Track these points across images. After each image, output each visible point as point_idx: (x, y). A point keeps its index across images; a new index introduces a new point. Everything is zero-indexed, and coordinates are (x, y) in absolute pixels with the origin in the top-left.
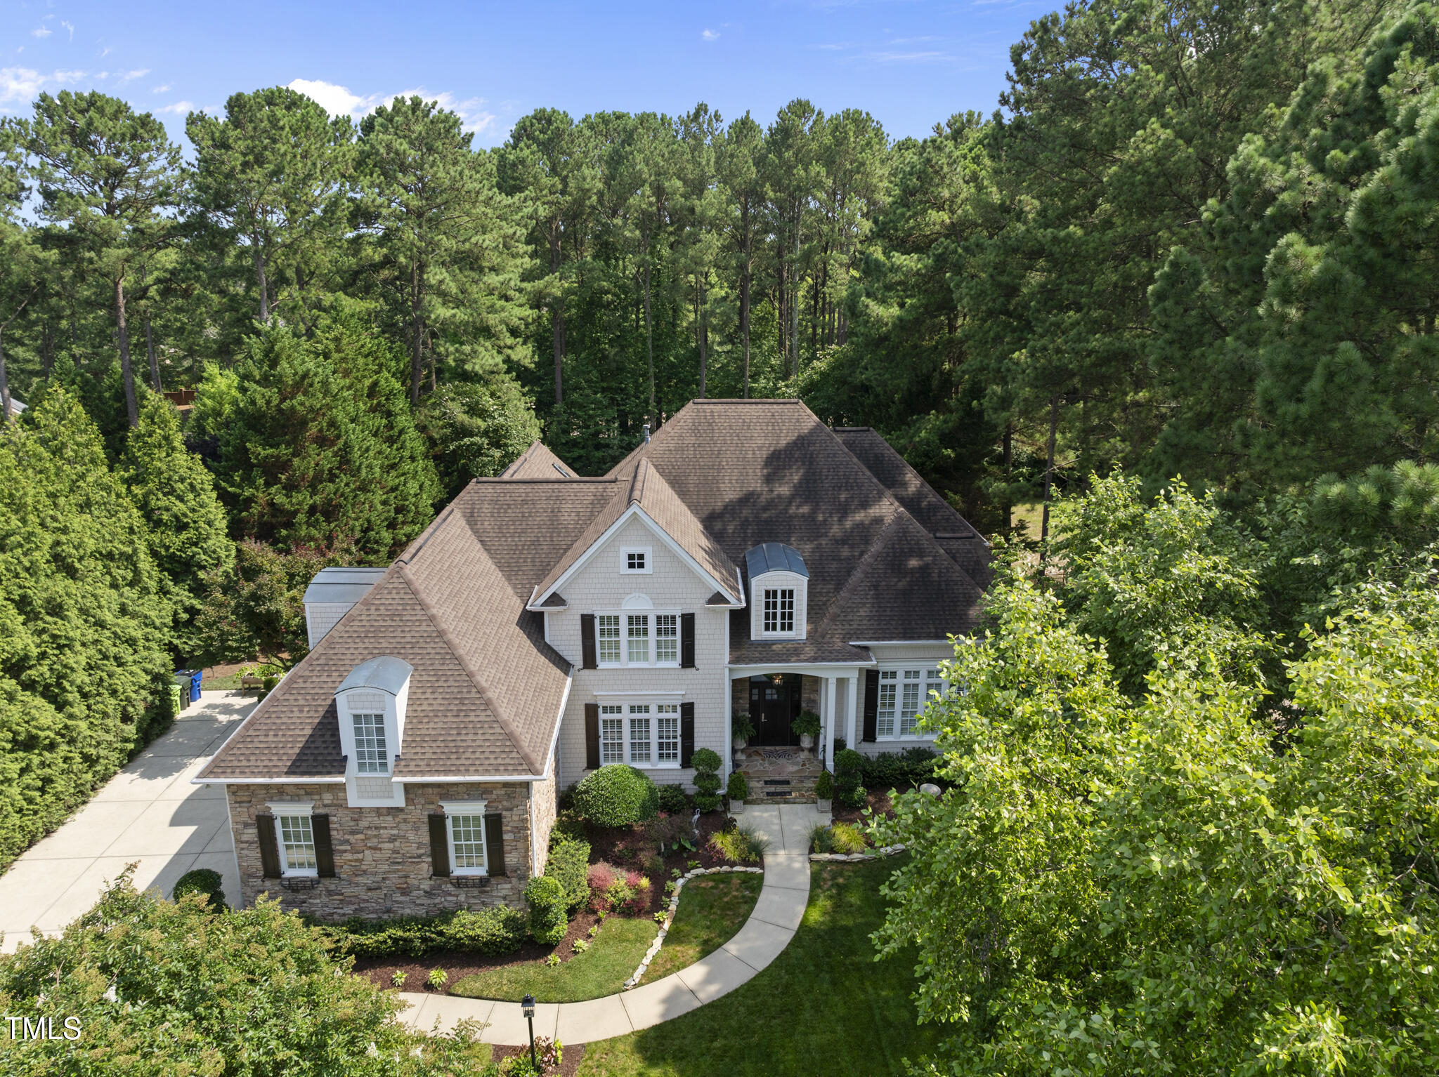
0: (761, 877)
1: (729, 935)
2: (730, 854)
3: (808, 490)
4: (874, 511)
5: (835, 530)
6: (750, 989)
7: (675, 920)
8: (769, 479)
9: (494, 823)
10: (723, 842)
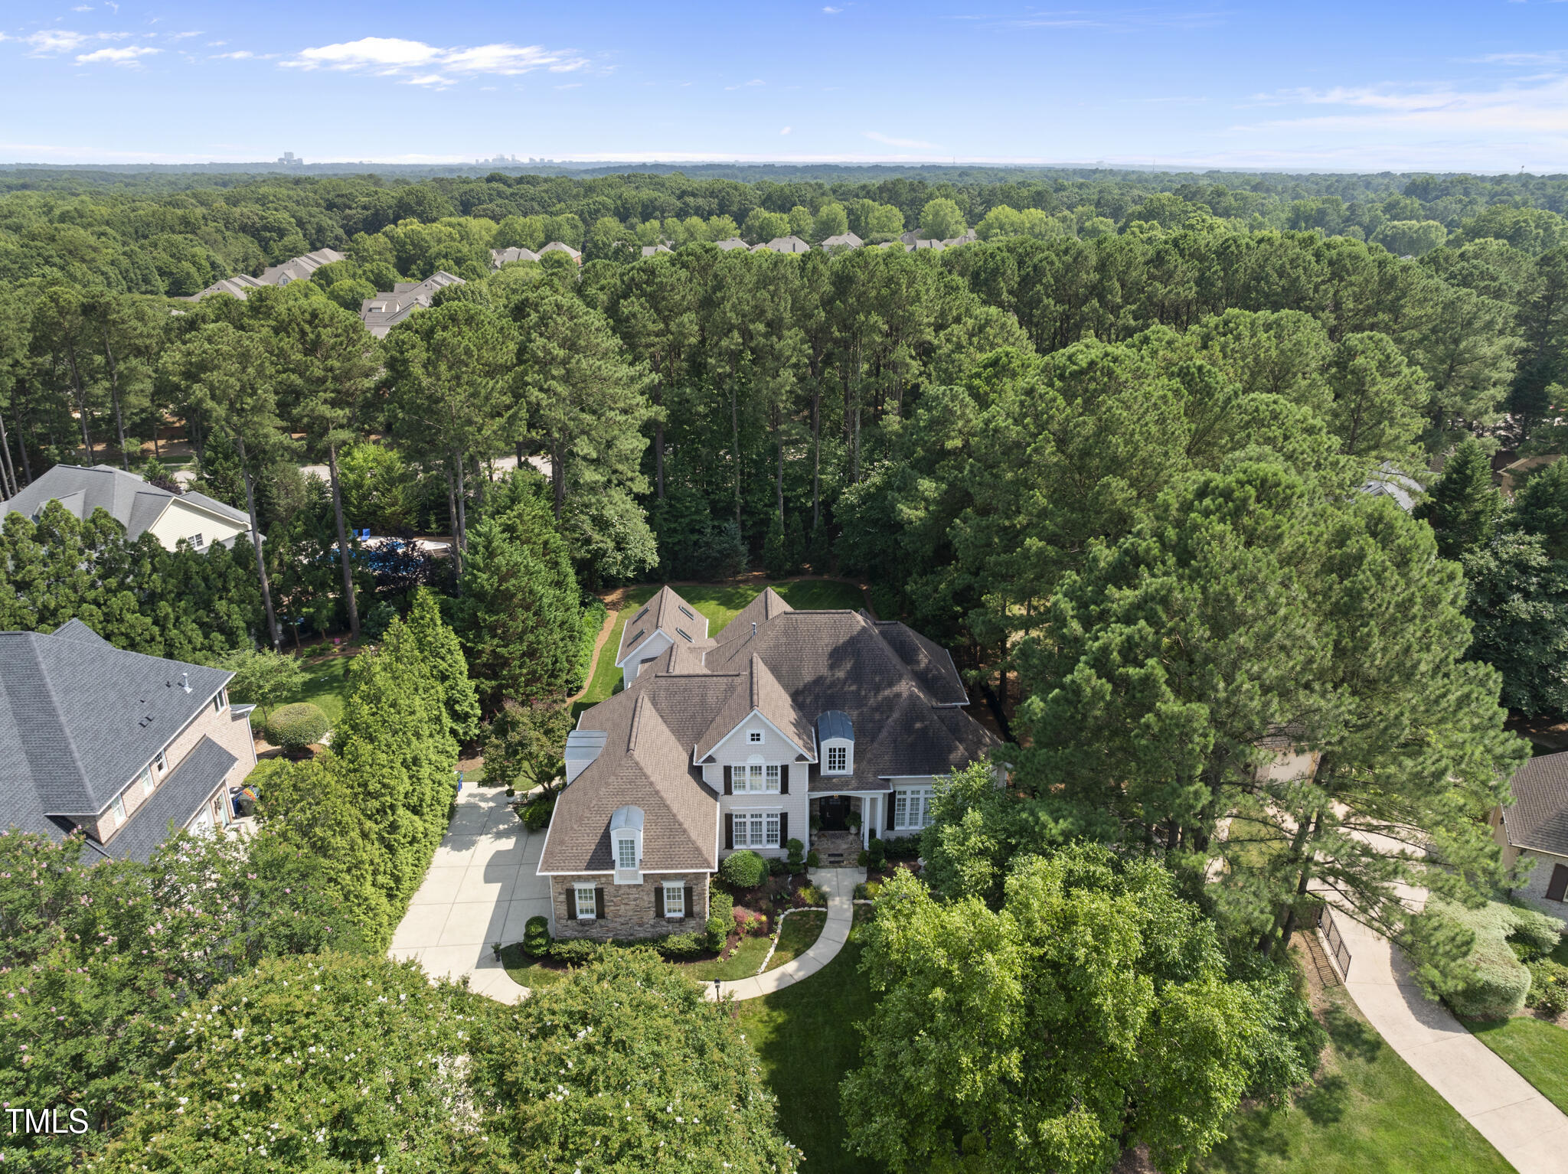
0: (826, 914)
1: (808, 946)
2: (809, 901)
3: (856, 675)
4: (896, 689)
5: (872, 702)
6: (820, 974)
7: (781, 938)
8: (832, 667)
9: (688, 892)
10: (804, 893)
